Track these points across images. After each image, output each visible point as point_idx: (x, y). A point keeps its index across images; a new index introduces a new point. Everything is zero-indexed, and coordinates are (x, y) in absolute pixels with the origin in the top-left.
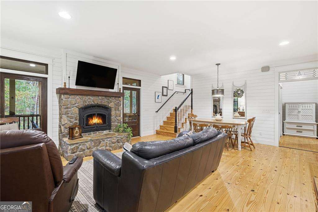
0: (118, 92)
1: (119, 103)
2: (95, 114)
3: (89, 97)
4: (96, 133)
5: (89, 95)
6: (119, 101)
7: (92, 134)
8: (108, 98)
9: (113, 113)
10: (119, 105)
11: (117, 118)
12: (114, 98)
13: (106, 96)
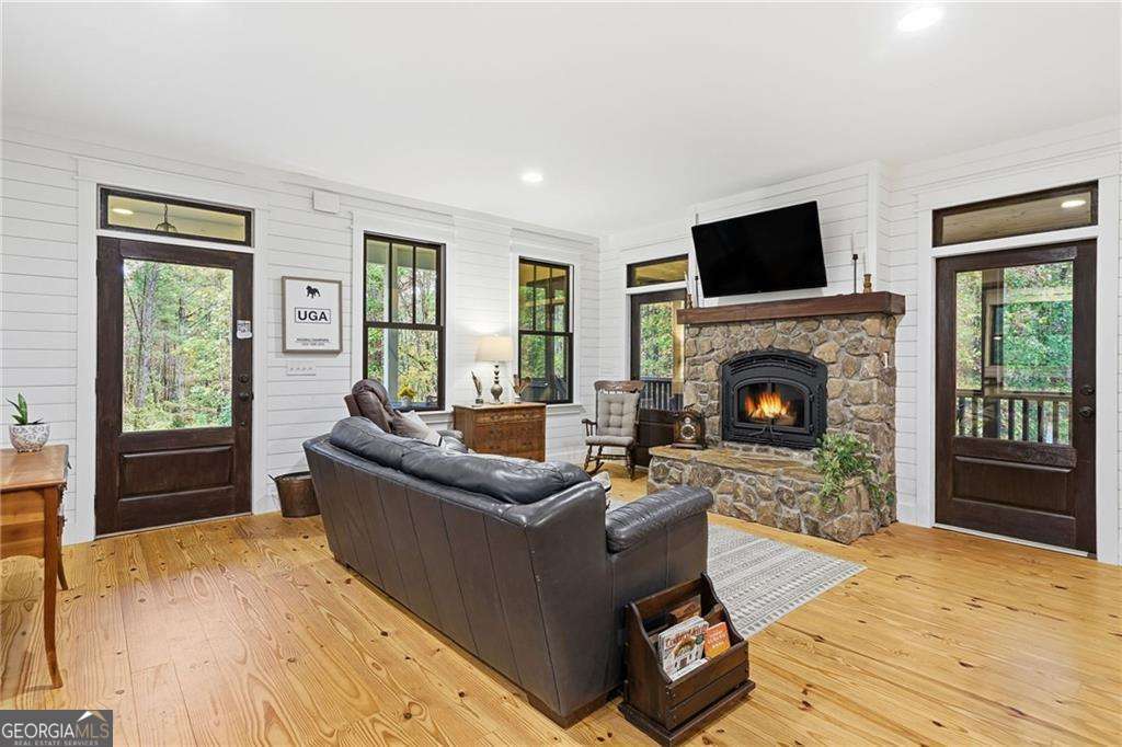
0: (855, 295)
1: (861, 340)
2: (764, 385)
3: (746, 327)
4: (766, 450)
5: (748, 322)
6: (858, 335)
7: (754, 452)
8: (810, 324)
9: (834, 384)
10: (862, 351)
11: (853, 408)
12: (835, 322)
13: (798, 319)
